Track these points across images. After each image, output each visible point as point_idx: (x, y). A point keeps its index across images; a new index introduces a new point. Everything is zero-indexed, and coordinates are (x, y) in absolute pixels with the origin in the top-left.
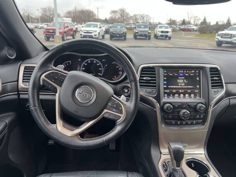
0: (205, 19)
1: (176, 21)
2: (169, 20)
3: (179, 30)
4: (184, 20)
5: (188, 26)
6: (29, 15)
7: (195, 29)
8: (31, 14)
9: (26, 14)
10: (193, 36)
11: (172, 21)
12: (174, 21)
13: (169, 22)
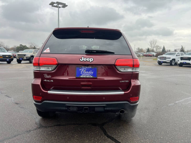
0: (164, 48)
1: (143, 50)
2: (137, 49)
3: (143, 56)
4: (148, 48)
5: (149, 53)
6: (35, 46)
7: (155, 55)
8: (36, 46)
9: (32, 46)
10: (152, 59)
11: (140, 49)
12: (141, 49)
13: (138, 50)
